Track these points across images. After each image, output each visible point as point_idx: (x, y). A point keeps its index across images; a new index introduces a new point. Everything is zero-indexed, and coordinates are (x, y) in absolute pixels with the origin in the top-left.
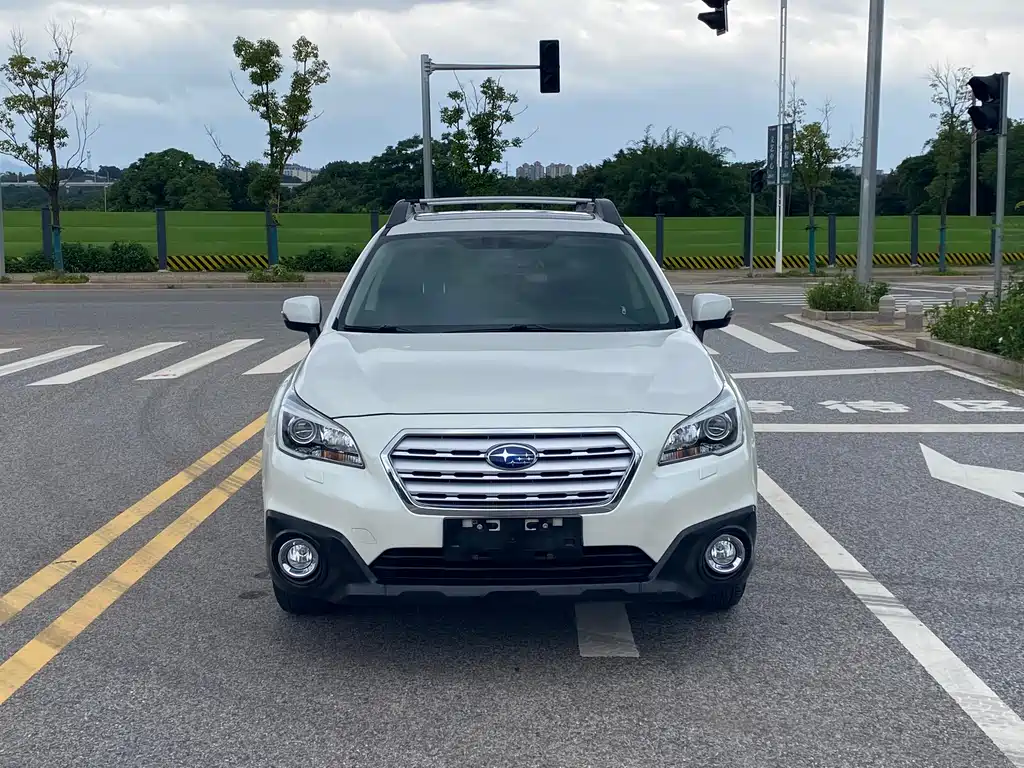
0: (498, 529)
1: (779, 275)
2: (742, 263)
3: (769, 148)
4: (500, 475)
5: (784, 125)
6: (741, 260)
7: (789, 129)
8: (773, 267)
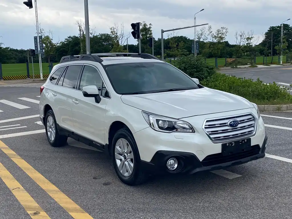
0: (233, 145)
1: (42, 80)
2: (27, 77)
3: (35, 43)
4: (232, 129)
5: (39, 36)
6: (26, 76)
7: (41, 37)
8: (40, 78)
